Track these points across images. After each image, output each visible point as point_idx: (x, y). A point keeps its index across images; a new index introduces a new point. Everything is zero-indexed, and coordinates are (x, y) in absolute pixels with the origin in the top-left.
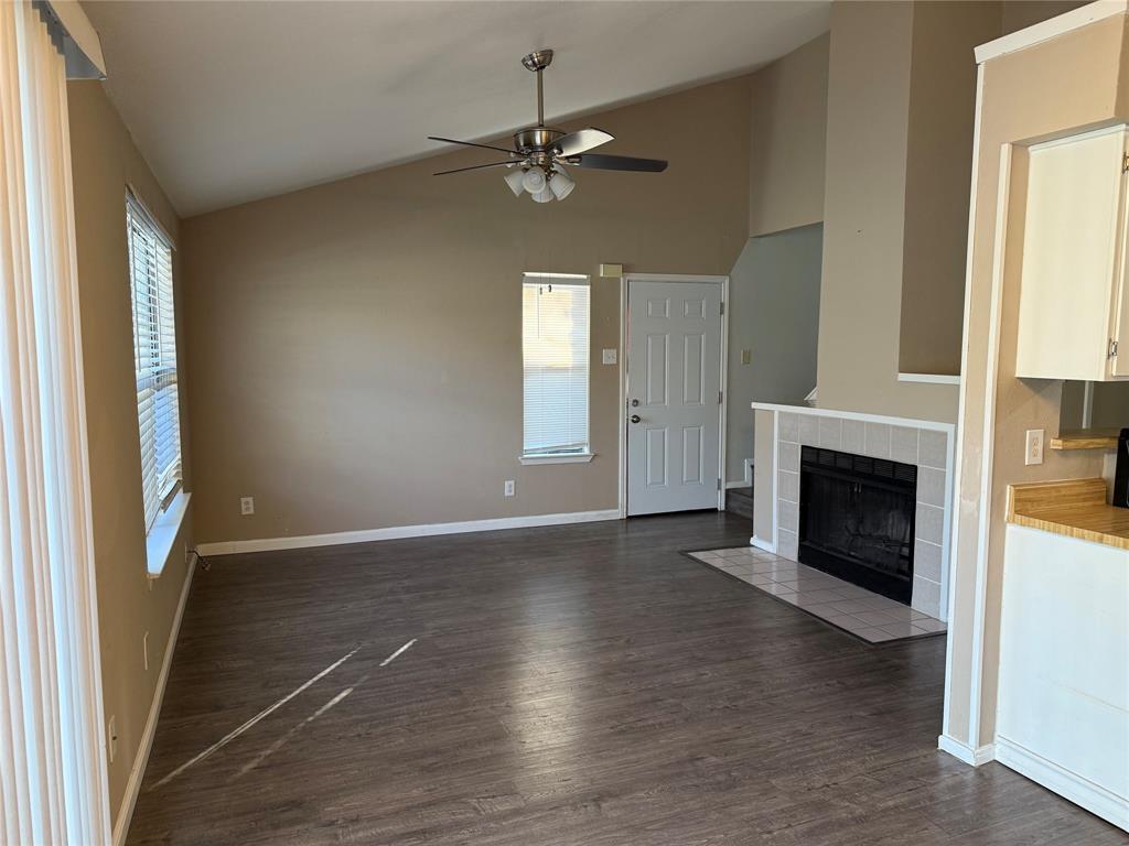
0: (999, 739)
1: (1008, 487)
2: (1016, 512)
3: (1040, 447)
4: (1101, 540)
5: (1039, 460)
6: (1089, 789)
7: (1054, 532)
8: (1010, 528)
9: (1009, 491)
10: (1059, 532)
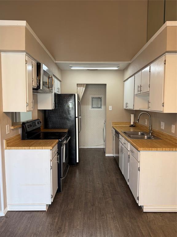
0: (8, 205)
1: (4, 140)
2: (7, 146)
3: (9, 129)
4: (29, 149)
5: (9, 132)
6: (32, 205)
7: (18, 149)
8: (5, 151)
9: (4, 141)
10: (19, 149)
